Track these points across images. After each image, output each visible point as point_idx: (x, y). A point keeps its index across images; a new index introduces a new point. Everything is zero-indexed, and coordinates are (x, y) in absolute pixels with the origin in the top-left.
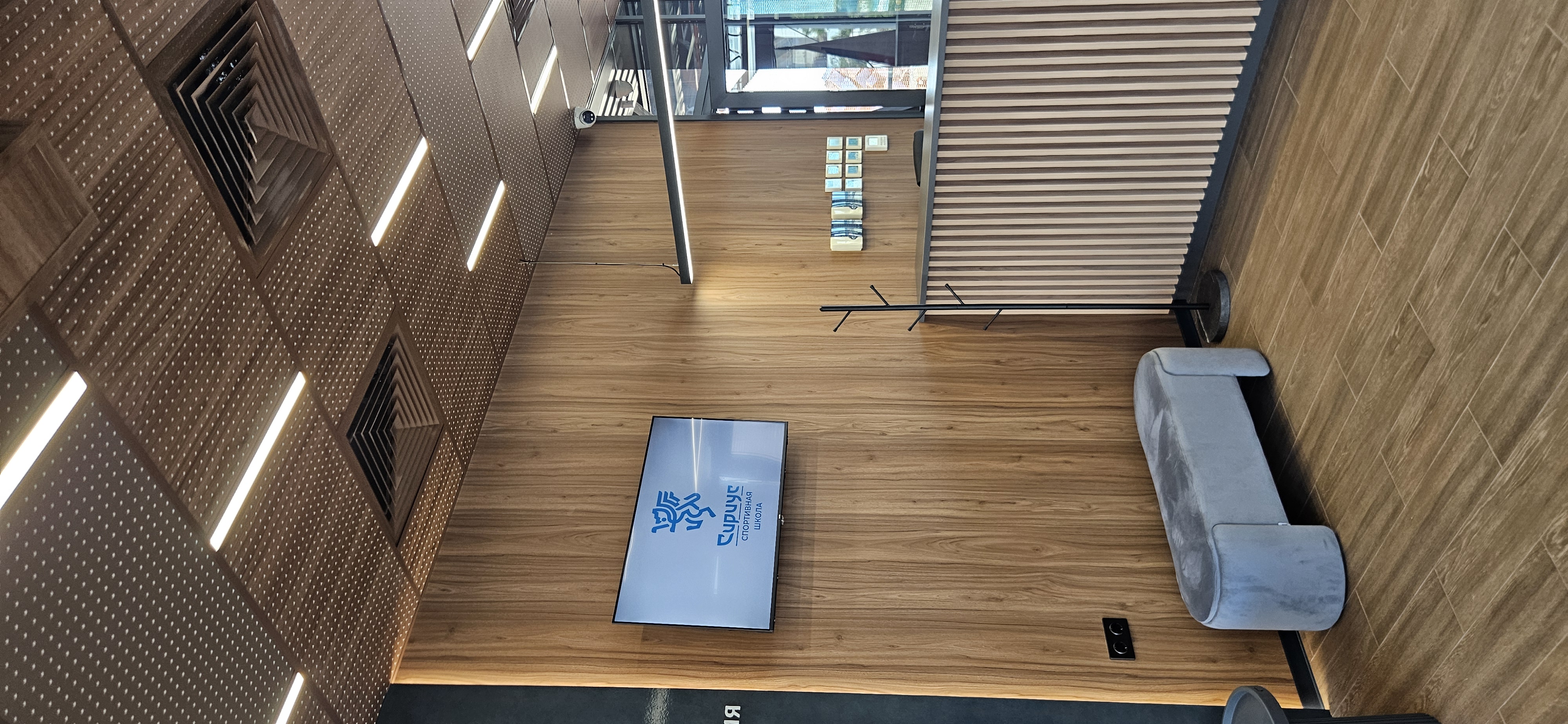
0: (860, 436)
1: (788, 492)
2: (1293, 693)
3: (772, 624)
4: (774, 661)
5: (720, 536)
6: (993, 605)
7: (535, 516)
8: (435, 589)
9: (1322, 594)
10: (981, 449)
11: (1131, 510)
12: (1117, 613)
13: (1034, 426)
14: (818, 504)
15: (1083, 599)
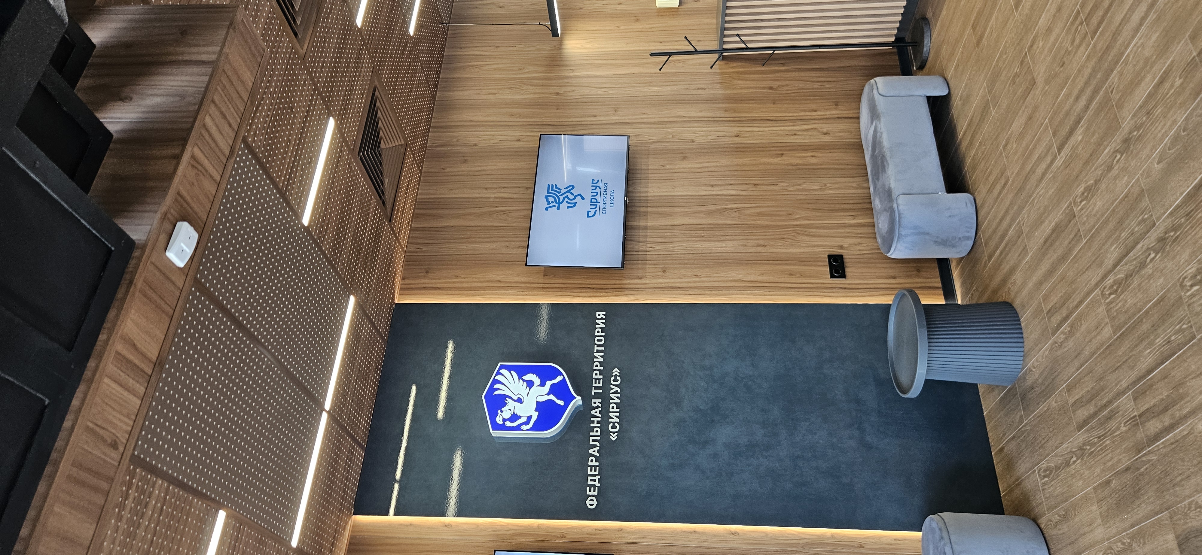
0: (677, 144)
1: (630, 182)
2: (940, 295)
3: (623, 264)
4: (625, 286)
5: (589, 212)
6: (760, 249)
7: (469, 202)
8: (413, 248)
9: (960, 235)
10: (757, 149)
11: (853, 187)
12: (837, 251)
13: (793, 132)
14: (650, 189)
15: (816, 243)
